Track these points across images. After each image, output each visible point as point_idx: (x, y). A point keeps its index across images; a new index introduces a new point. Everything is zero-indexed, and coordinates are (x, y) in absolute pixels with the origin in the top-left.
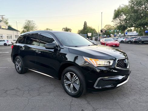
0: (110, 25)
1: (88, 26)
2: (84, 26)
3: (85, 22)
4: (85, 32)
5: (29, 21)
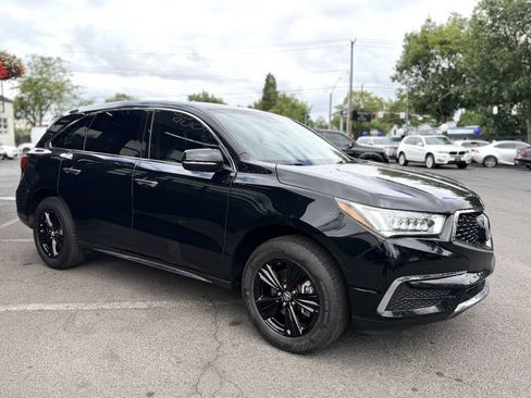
1: (280, 94)
3: (269, 76)
5: (42, 59)
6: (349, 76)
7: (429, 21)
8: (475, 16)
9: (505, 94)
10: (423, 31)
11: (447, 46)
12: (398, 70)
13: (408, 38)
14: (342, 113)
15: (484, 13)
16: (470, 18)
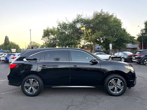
0: (35, 43)
1: (10, 42)
2: (5, 40)
3: (6, 36)
4: (7, 47)
7: (48, 27)
8: (58, 27)
10: (47, 29)
11: (53, 33)
12: (42, 37)
13: (44, 30)
14: (29, 47)
15: (59, 27)
16: (57, 28)
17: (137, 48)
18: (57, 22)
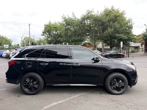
6: (29, 33)
7: (50, 22)
9: (70, 41)
11: (56, 28)
12: (43, 33)
13: (45, 25)
15: (64, 22)
17: (139, 47)
18: (63, 18)
